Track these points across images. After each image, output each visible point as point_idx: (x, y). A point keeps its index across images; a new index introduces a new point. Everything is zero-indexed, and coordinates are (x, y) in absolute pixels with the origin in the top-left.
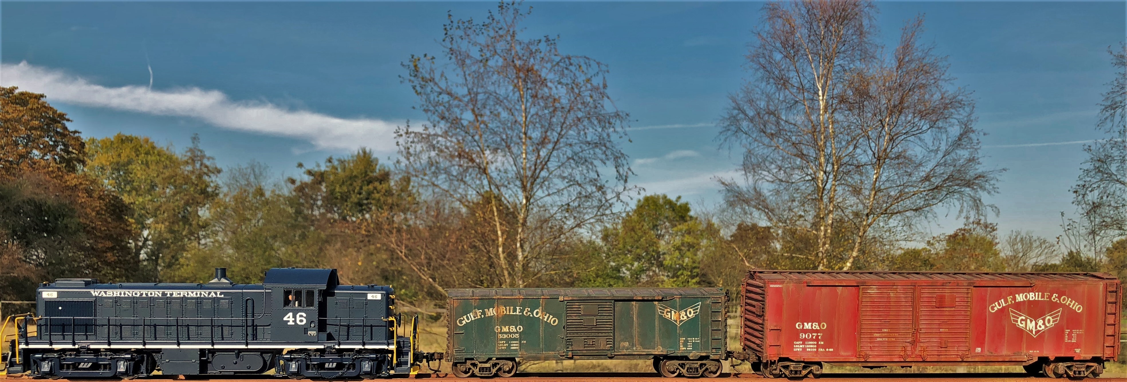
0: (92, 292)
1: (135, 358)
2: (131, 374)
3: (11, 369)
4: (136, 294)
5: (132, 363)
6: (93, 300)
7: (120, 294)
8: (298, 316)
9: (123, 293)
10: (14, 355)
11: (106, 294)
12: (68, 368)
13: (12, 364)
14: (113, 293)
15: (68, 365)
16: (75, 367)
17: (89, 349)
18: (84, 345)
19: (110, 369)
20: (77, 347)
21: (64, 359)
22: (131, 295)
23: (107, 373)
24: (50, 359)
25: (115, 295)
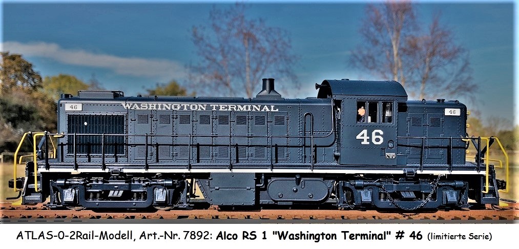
0: (124, 105)
1: (176, 185)
2: (171, 204)
3: (28, 198)
4: (176, 107)
5: (172, 190)
6: (124, 113)
7: (157, 107)
8: (373, 133)
9: (160, 105)
10: (31, 180)
11: (140, 107)
12: (94, 198)
13: (30, 191)
14: (148, 106)
15: (95, 193)
16: (104, 195)
17: (122, 174)
18: (116, 168)
19: (145, 198)
20: (107, 171)
21: (91, 186)
22: (169, 108)
23: (142, 203)
24: (75, 186)
25: (150, 108)
